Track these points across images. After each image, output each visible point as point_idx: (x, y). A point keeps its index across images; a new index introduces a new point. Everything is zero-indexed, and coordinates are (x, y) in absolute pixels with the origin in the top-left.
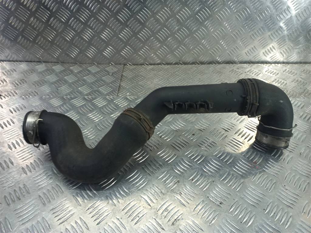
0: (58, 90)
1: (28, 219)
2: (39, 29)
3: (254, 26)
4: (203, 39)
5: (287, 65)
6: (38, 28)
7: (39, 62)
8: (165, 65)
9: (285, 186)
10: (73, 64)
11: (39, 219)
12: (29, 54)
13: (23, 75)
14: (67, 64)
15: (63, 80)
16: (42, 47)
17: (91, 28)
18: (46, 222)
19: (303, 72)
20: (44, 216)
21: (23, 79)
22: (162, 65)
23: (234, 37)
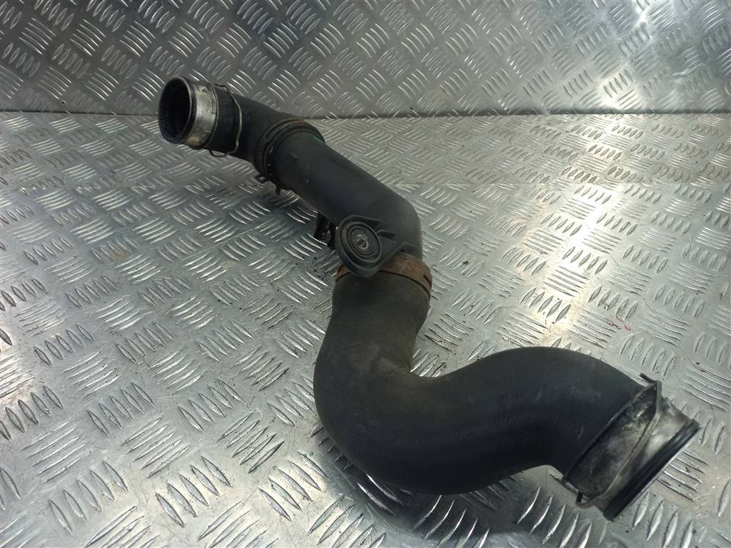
0: (114, 173)
1: (64, 469)
2: (61, 24)
3: (585, 22)
4: (467, 52)
5: (658, 116)
6: (57, 23)
7: (61, 112)
8: (376, 117)
9: (698, 363)
10: (150, 118)
11: (93, 468)
12: (32, 90)
13: (18, 141)
14: (134, 117)
15: (126, 152)
16: (67, 73)
17: (195, 23)
18: (113, 472)
19: (696, 131)
20: (105, 459)
21: (19, 150)
22: (368, 118)
23: (539, 48)
